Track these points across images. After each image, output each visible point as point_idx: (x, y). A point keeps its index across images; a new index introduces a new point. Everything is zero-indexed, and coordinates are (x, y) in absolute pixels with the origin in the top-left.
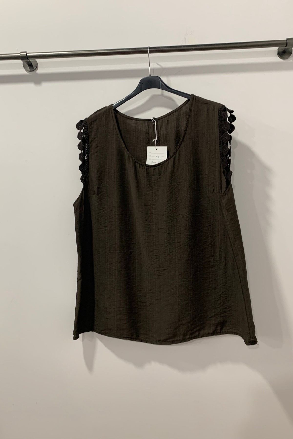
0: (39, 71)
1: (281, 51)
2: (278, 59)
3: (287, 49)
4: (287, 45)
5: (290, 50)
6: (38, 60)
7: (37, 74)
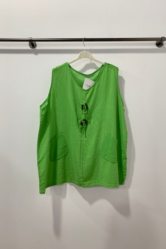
0: (37, 48)
1: (158, 43)
2: (156, 47)
3: (161, 42)
4: (161, 40)
5: (162, 43)
6: (37, 43)
7: (36, 49)
